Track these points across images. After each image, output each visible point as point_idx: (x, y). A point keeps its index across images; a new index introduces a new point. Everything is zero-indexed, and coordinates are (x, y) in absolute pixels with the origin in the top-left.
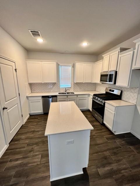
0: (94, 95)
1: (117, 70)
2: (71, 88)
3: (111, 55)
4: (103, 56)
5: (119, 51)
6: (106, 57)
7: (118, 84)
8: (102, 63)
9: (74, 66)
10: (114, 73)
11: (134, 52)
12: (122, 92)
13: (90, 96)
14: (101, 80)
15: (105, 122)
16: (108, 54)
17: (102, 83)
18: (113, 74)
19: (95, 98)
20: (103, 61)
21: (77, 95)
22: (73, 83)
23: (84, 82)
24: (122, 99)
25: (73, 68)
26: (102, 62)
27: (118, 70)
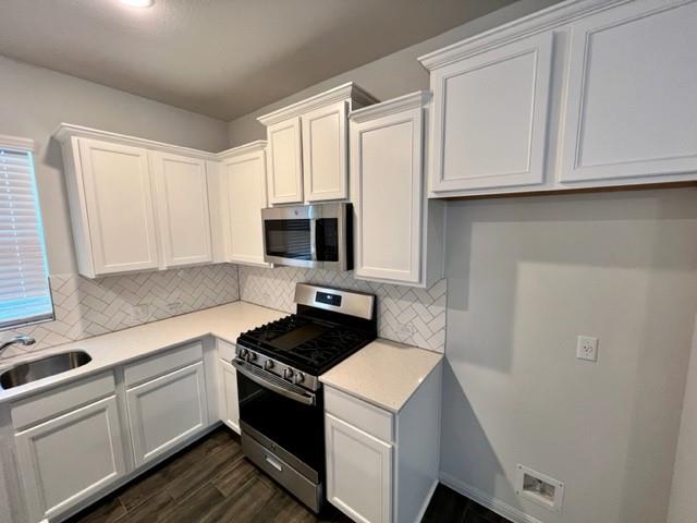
0: (245, 339)
1: (352, 201)
3: (306, 118)
4: (262, 119)
5: (347, 104)
6: (281, 127)
7: (363, 270)
8: (262, 160)
10: (339, 215)
11: (424, 114)
12: (375, 301)
13: (221, 345)
14: (270, 252)
15: (336, 500)
16: (291, 116)
17: (276, 266)
18: (336, 220)
19: (255, 357)
20: (268, 148)
21: (117, 371)
22: (70, 276)
23: (163, 267)
24: (381, 335)
26: (260, 154)
27: (354, 200)
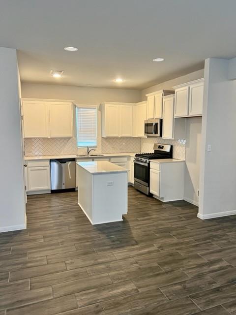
0: (137, 155)
2: (96, 147)
3: (155, 96)
4: (147, 95)
5: (162, 94)
6: (150, 98)
8: (146, 106)
9: (101, 109)
10: (159, 122)
12: (172, 147)
13: (131, 158)
14: (146, 132)
15: (151, 191)
16: (152, 95)
17: (148, 136)
19: (138, 159)
20: (148, 103)
21: (109, 157)
22: (100, 137)
23: (120, 137)
24: (173, 157)
25: (100, 112)
26: (146, 104)
27: (163, 118)
